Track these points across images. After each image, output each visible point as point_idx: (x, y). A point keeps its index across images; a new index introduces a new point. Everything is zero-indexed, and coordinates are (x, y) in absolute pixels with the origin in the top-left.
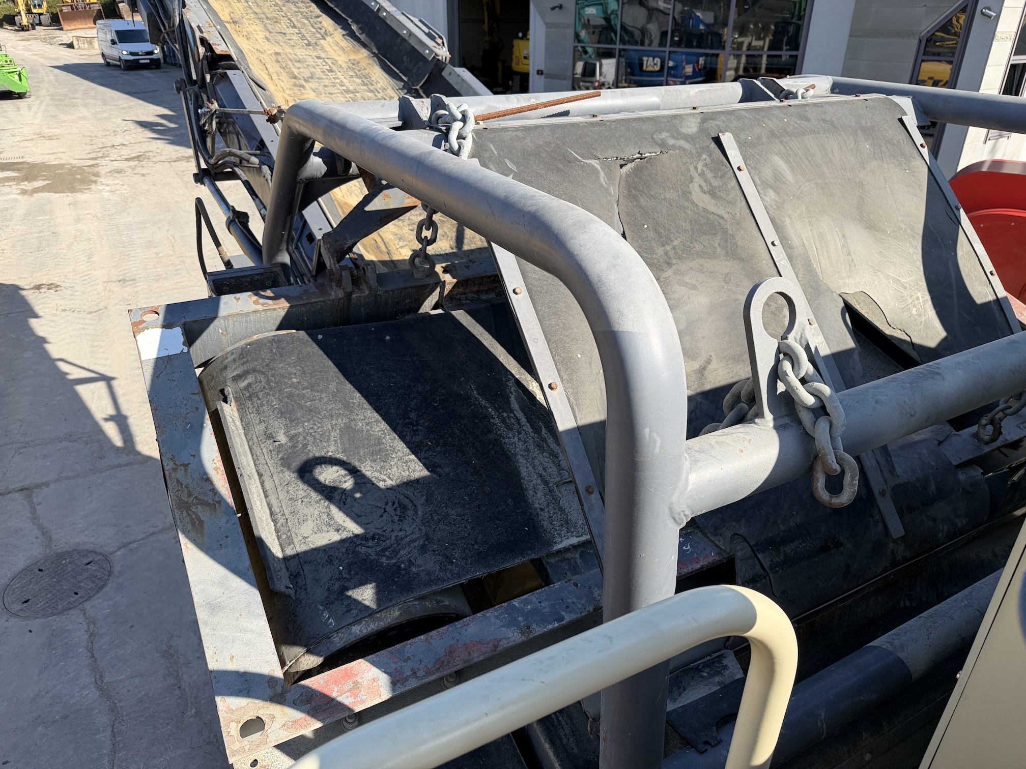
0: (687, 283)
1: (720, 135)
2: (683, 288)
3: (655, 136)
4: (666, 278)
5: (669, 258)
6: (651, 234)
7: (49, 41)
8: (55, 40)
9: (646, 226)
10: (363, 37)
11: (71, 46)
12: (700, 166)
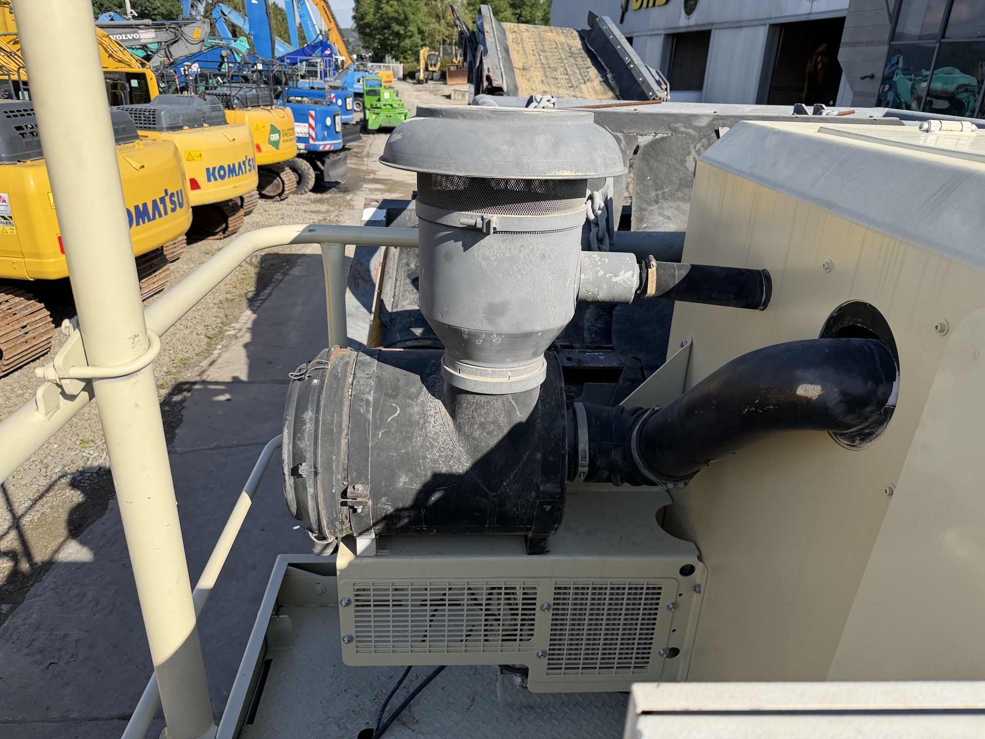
0: (665, 215)
1: (720, 128)
2: (661, 218)
3: (671, 125)
4: (652, 211)
5: (658, 198)
6: (651, 183)
7: (434, 92)
8: (439, 92)
9: (648, 178)
10: (612, 83)
11: (449, 97)
12: (698, 146)
